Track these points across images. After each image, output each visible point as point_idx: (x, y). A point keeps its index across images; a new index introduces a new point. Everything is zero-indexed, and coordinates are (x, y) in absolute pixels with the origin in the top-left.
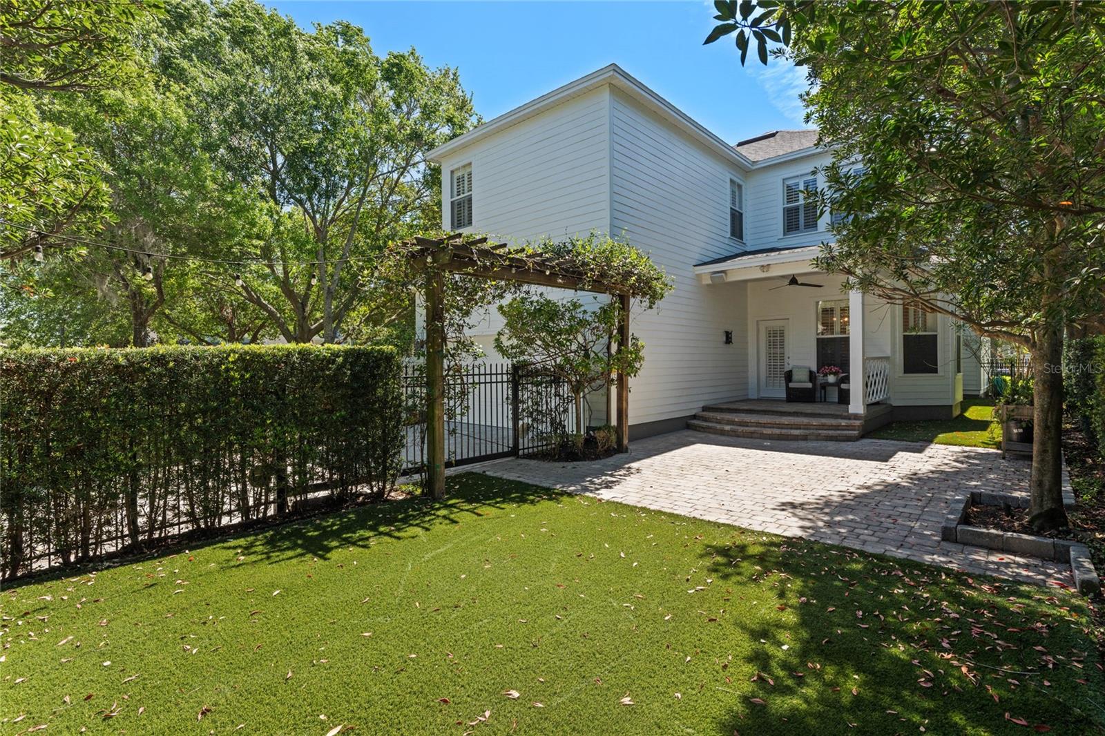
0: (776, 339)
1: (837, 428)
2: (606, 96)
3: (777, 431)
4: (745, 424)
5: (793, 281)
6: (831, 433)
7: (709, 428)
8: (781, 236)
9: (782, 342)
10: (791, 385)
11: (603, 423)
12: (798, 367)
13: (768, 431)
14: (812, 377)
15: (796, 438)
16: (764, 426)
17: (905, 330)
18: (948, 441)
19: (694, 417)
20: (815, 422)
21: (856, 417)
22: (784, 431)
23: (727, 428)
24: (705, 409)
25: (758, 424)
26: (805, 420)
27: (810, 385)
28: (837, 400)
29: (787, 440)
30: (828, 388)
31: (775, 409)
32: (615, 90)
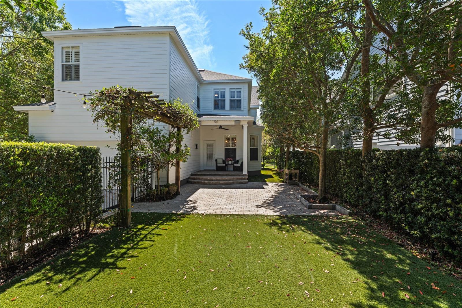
0: (210, 148)
1: (241, 179)
2: (168, 38)
3: (225, 182)
4: (212, 180)
5: (221, 127)
6: (239, 181)
7: (198, 182)
8: (213, 110)
9: (213, 149)
10: (218, 165)
11: (165, 183)
12: (219, 158)
13: (221, 182)
14: (224, 162)
15: (231, 184)
16: (219, 180)
17: (251, 147)
18: (271, 181)
19: (189, 178)
20: (235, 177)
21: (245, 175)
22: (227, 182)
23: (206, 182)
24: (191, 175)
25: (217, 180)
26: (232, 177)
27: (224, 165)
28: (232, 170)
29: (228, 184)
30: (229, 166)
31: (218, 174)
32: (171, 37)
